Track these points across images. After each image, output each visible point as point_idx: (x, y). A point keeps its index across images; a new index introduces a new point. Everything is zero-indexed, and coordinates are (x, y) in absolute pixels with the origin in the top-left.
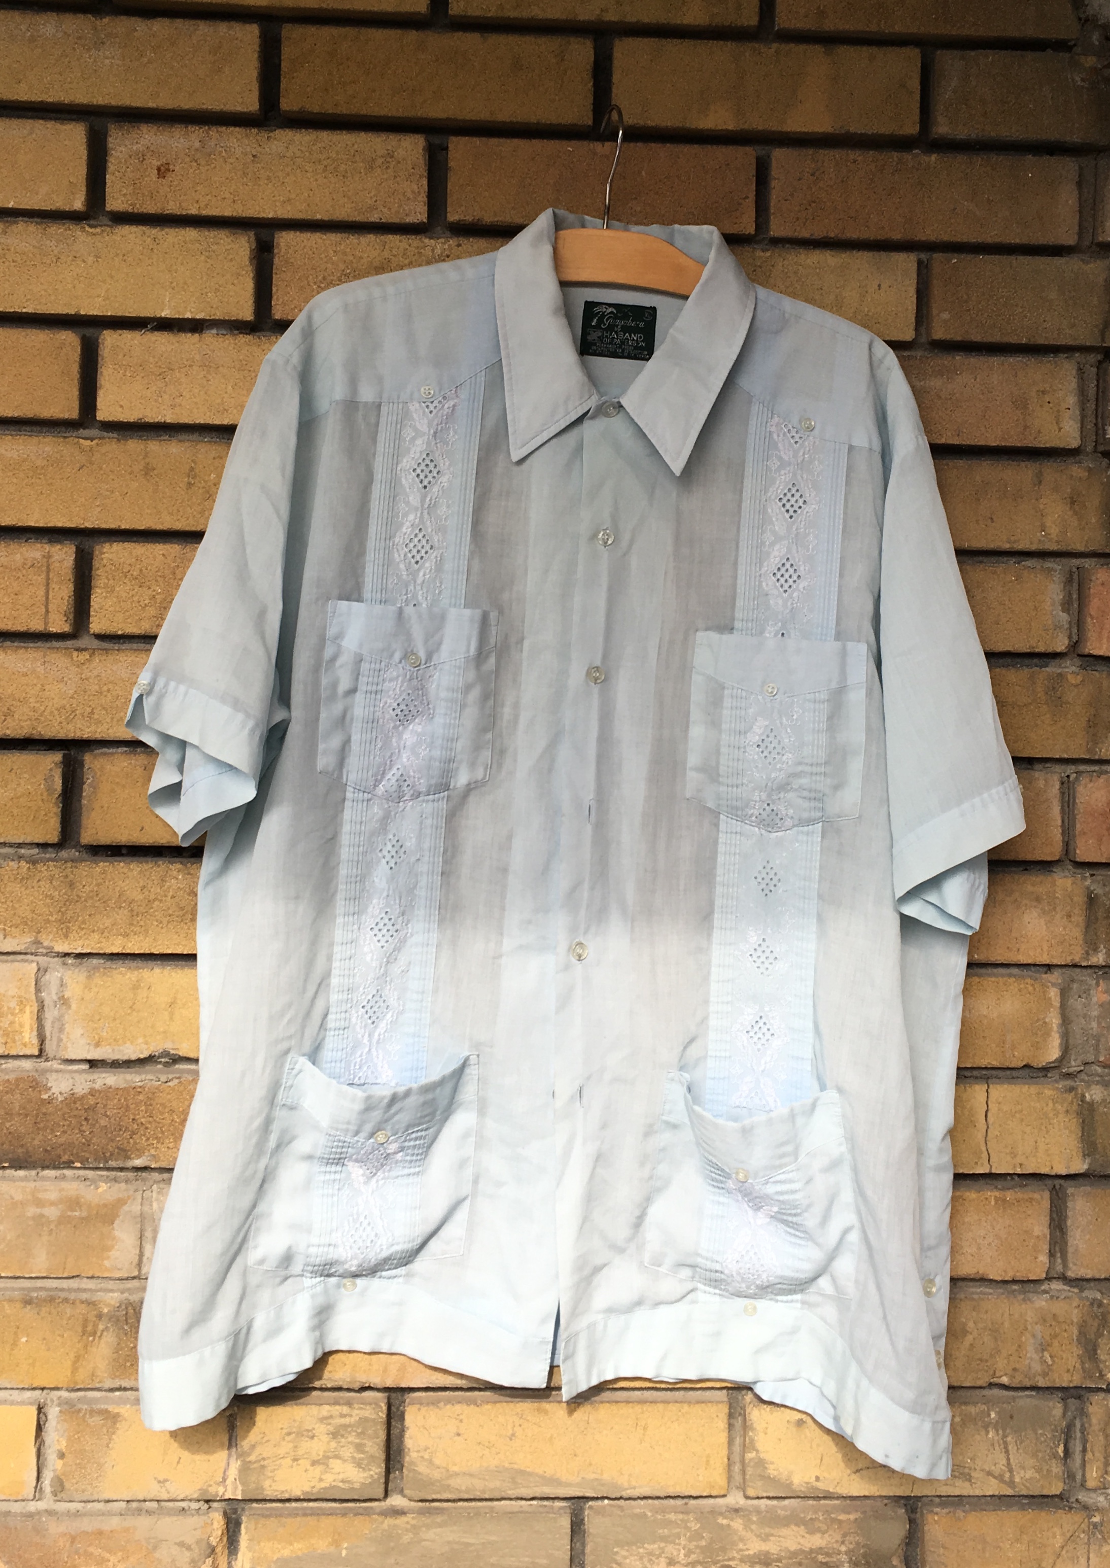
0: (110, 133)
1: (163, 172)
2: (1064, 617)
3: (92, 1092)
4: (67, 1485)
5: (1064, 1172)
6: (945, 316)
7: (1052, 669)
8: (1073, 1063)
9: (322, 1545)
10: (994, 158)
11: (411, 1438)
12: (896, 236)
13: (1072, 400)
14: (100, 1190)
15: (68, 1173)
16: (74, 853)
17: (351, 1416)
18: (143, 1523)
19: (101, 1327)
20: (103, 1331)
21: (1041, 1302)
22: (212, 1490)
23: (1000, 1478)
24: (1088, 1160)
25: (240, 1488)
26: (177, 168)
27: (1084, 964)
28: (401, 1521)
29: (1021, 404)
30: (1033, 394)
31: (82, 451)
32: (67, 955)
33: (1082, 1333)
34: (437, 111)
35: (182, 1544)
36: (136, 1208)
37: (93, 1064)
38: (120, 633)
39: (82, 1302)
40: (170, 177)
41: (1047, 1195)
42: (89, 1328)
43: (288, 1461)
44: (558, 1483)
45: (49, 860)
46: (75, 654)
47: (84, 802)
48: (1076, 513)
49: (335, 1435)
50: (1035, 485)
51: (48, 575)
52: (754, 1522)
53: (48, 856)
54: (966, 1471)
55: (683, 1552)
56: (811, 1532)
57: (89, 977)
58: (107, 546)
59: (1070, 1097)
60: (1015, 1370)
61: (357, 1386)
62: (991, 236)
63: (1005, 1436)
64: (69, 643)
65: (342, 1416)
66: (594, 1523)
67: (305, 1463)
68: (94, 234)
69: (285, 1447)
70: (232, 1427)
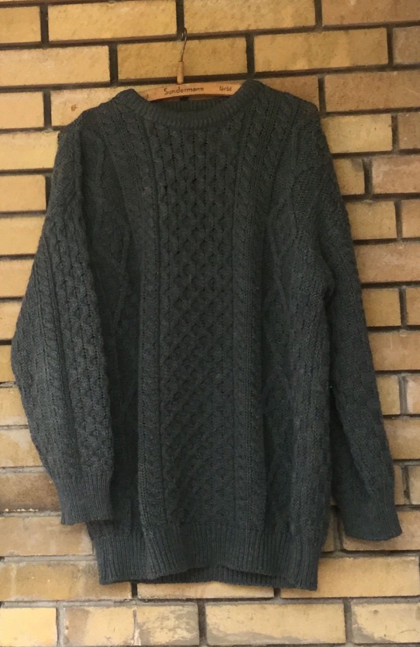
0: (52, 95)
1: (74, 108)
4: (70, 640)
6: (406, 139)
11: (209, 619)
12: (381, 107)
17: (183, 610)
19: (79, 575)
20: (80, 577)
22: (129, 642)
25: (140, 641)
26: (80, 106)
39: (71, 565)
40: (77, 110)
42: (75, 576)
43: (159, 630)
49: (178, 618)
61: (185, 598)
65: (180, 610)
67: (166, 630)
68: (48, 136)
69: (157, 624)
70: (135, 616)
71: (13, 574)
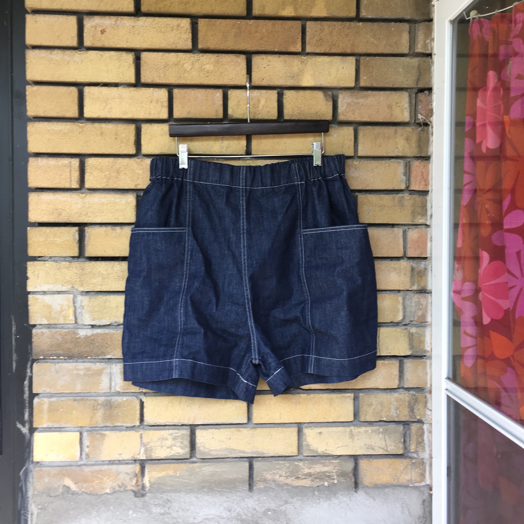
0: (84, 19)
1: (103, 32)
2: (404, 178)
3: (93, 335)
4: (90, 456)
5: (403, 355)
6: (365, 78)
7: (400, 195)
8: (407, 321)
9: (171, 473)
10: (381, 23)
11: (198, 440)
12: (349, 51)
13: (407, 105)
14: (97, 365)
15: (86, 360)
16: (83, 259)
17: (179, 433)
18: (114, 467)
19: (99, 407)
20: (100, 409)
21: (396, 395)
22: (136, 456)
23: (383, 449)
24: (411, 351)
25: (145, 456)
26: (107, 31)
27: (410, 289)
28: (196, 465)
29: (390, 107)
30: (394, 104)
31: (80, 127)
32: (83, 292)
33: (409, 404)
34: (194, 10)
35: (127, 473)
36: (108, 371)
37: (93, 326)
38: (95, 187)
39: (93, 400)
40: (105, 34)
41: (398, 361)
42: (95, 408)
43: (159, 447)
44: (244, 452)
45: (76, 262)
46: (81, 194)
47: (86, 243)
48: (408, 143)
49: (174, 439)
50: (394, 134)
51: (70, 168)
52: (306, 463)
53: (75, 260)
54: (372, 447)
55: (284, 473)
56: (324, 466)
57: (90, 299)
58: (89, 159)
59: (405, 331)
60: (388, 416)
61: (180, 424)
62: (380, 50)
63: (385, 436)
64: (79, 191)
65: (176, 433)
66: (257, 465)
67: (165, 448)
68: (80, 54)
69: (159, 443)
70: (141, 437)
71: (46, 407)
